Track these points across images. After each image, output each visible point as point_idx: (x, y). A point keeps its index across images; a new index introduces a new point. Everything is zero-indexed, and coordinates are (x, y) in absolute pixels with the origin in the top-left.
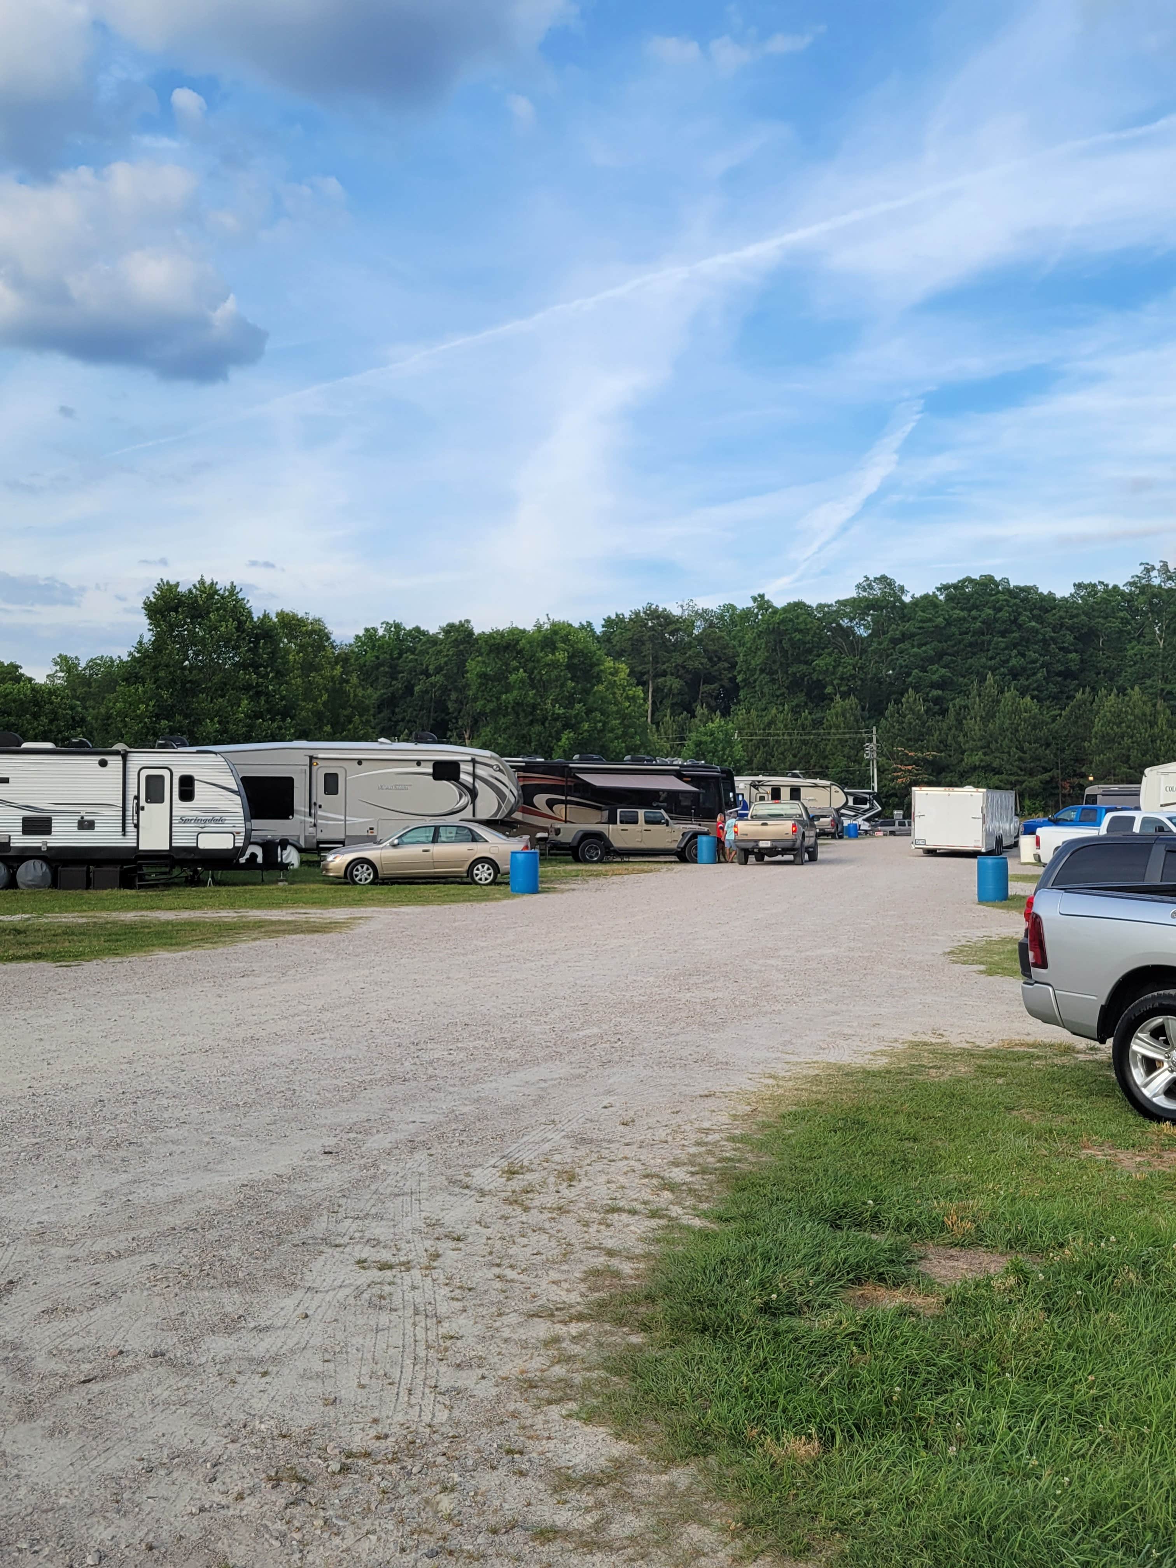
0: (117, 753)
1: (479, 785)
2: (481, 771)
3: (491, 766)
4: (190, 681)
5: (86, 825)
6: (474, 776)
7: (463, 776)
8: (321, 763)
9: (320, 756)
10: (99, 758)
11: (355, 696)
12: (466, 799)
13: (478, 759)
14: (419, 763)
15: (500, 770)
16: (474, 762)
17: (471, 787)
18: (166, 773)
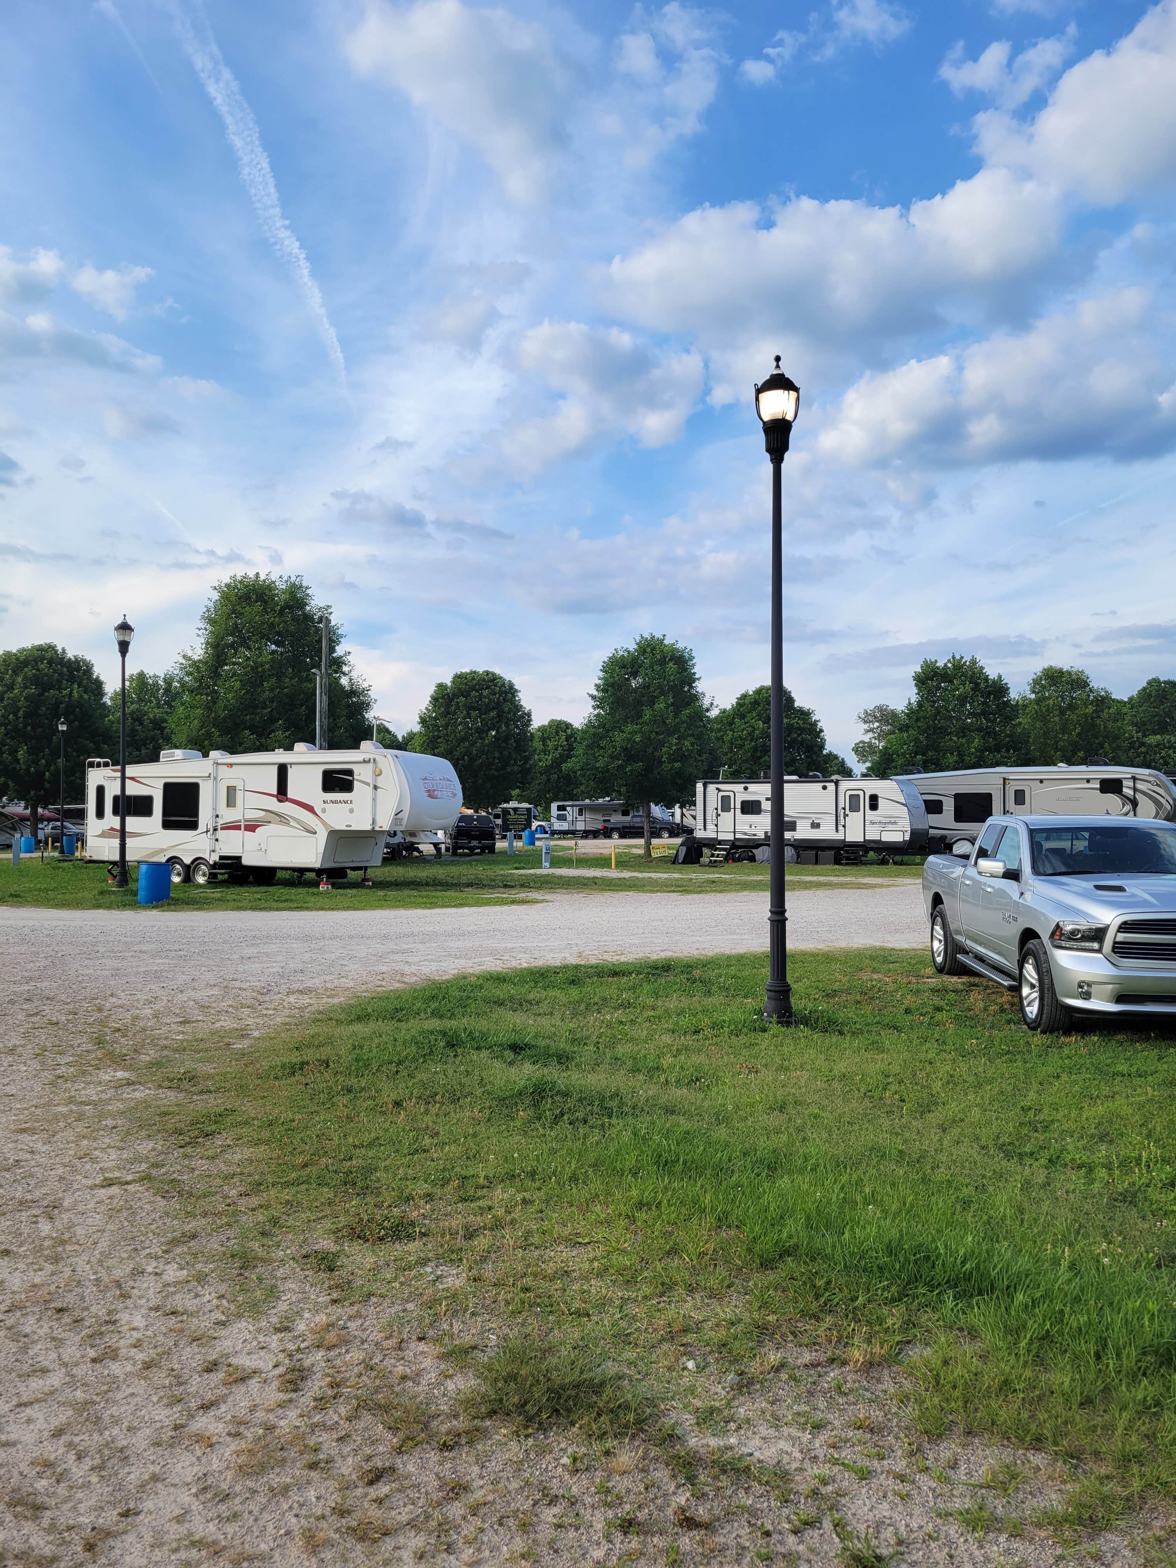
0: (832, 781)
1: (1139, 796)
2: (1140, 786)
3: (1149, 782)
4: (939, 728)
5: (815, 826)
6: (1135, 789)
7: (1125, 790)
8: (1012, 783)
9: (1011, 777)
10: (822, 784)
11: (1105, 727)
12: (1128, 807)
13: (1137, 776)
14: (1088, 781)
15: (1157, 785)
16: (1134, 779)
17: (1132, 798)
18: (861, 793)
